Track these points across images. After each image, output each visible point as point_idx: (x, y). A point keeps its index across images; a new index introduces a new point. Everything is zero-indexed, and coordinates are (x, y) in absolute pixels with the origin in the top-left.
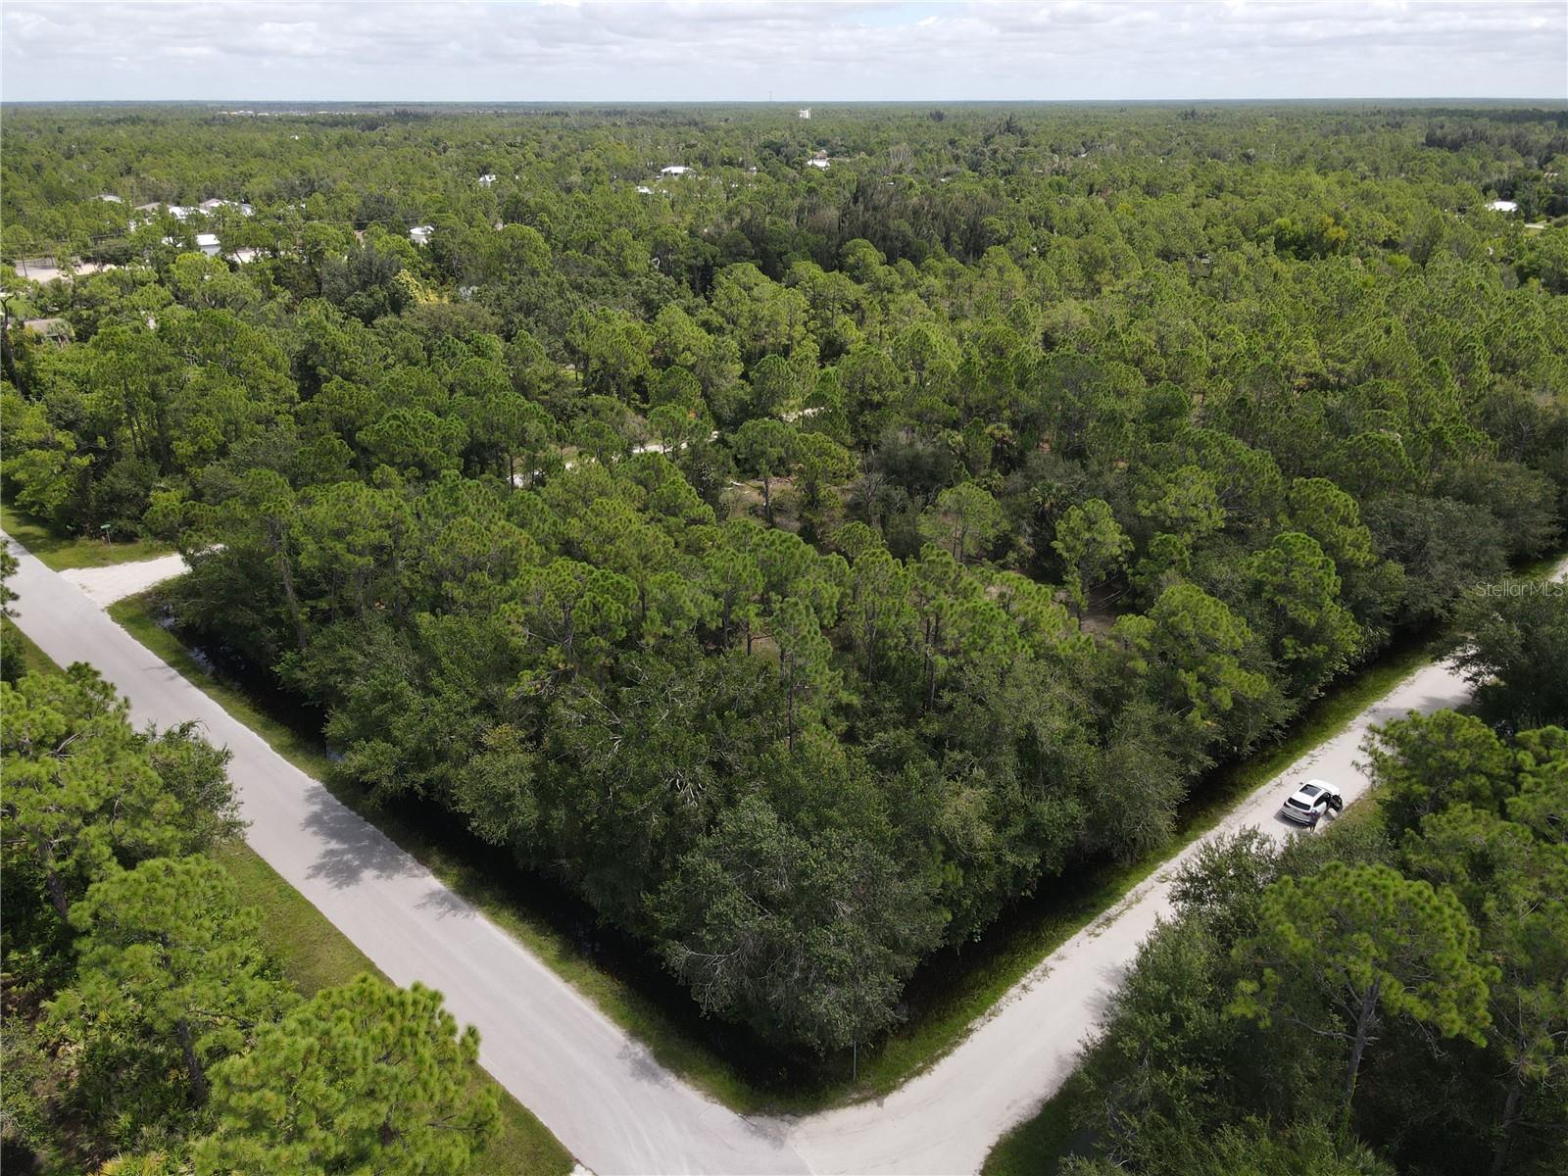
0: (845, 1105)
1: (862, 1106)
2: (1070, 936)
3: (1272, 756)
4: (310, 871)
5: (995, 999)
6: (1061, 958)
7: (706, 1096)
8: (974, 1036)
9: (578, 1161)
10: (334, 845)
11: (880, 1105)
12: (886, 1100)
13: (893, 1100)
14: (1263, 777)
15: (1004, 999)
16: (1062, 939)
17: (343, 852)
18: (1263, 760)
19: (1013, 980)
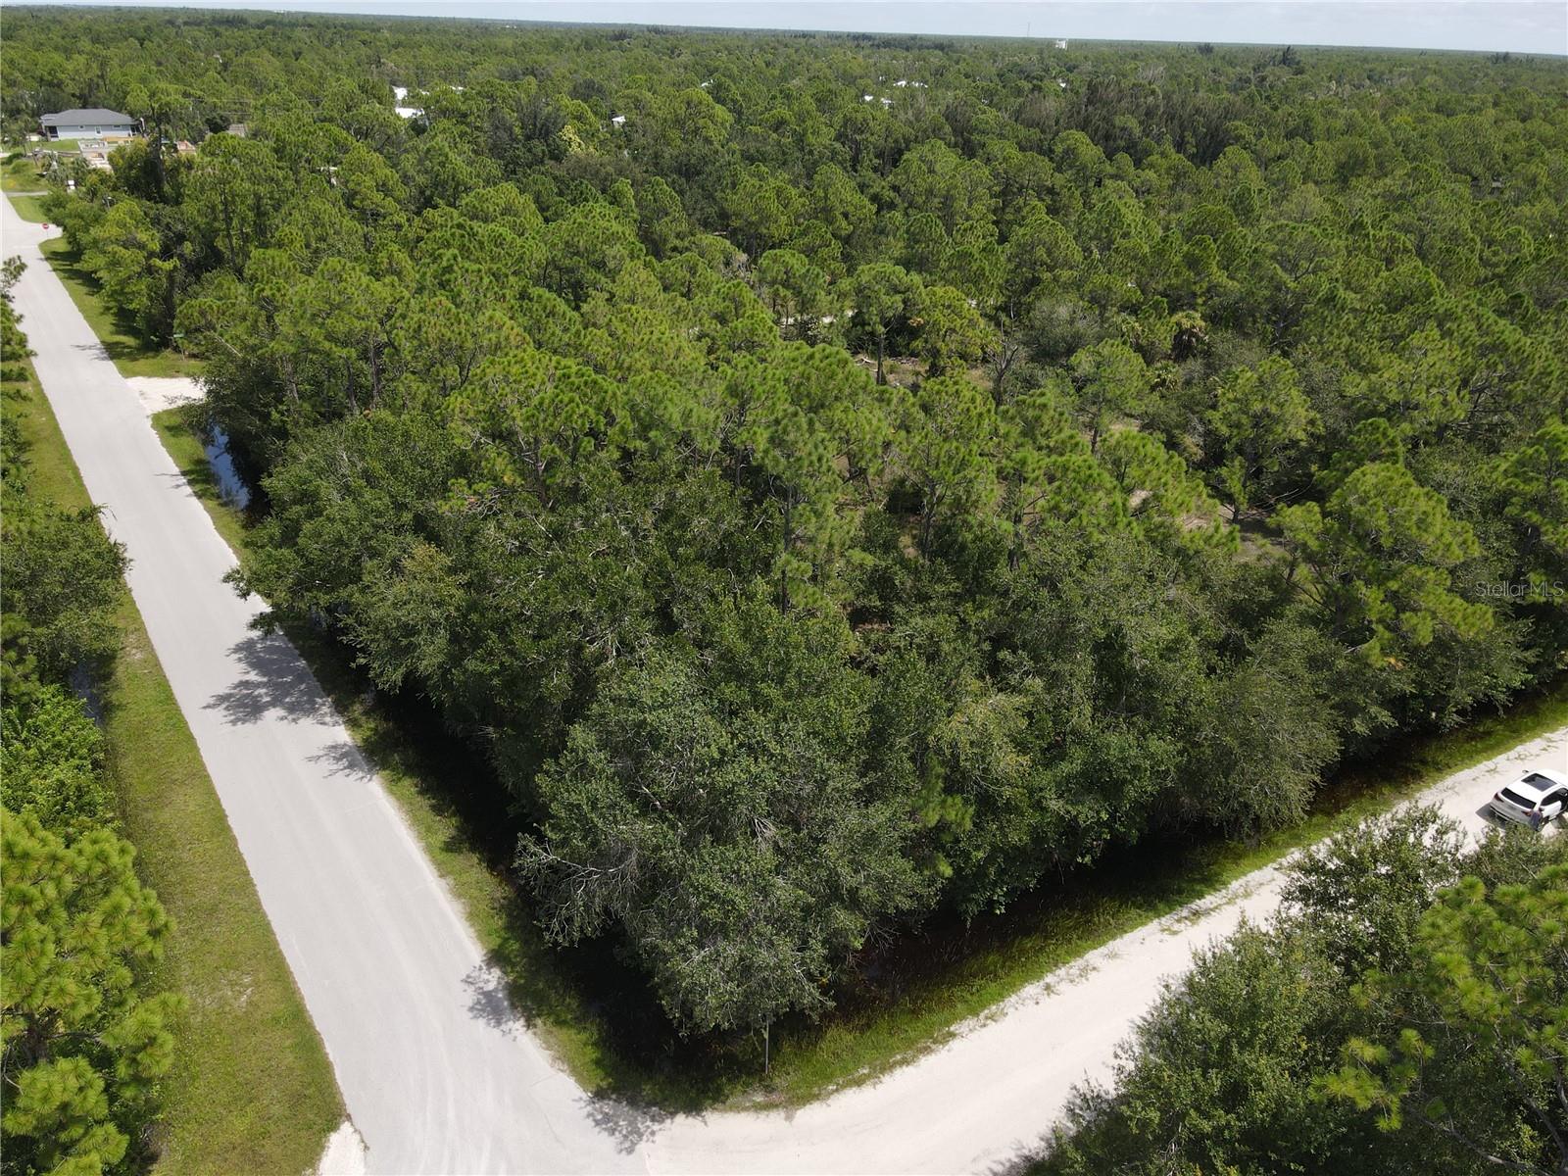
0: (738, 1108)
1: (763, 1115)
2: (1133, 928)
3: (1488, 734)
4: (212, 701)
5: (1001, 996)
6: (1113, 956)
7: (555, 1059)
8: (955, 1044)
9: (349, 1117)
10: (253, 676)
11: (789, 1118)
12: (800, 1113)
13: (811, 1115)
14: (1470, 757)
15: (1013, 998)
16: (1122, 930)
17: (258, 685)
18: (1471, 738)
19: (1032, 974)
